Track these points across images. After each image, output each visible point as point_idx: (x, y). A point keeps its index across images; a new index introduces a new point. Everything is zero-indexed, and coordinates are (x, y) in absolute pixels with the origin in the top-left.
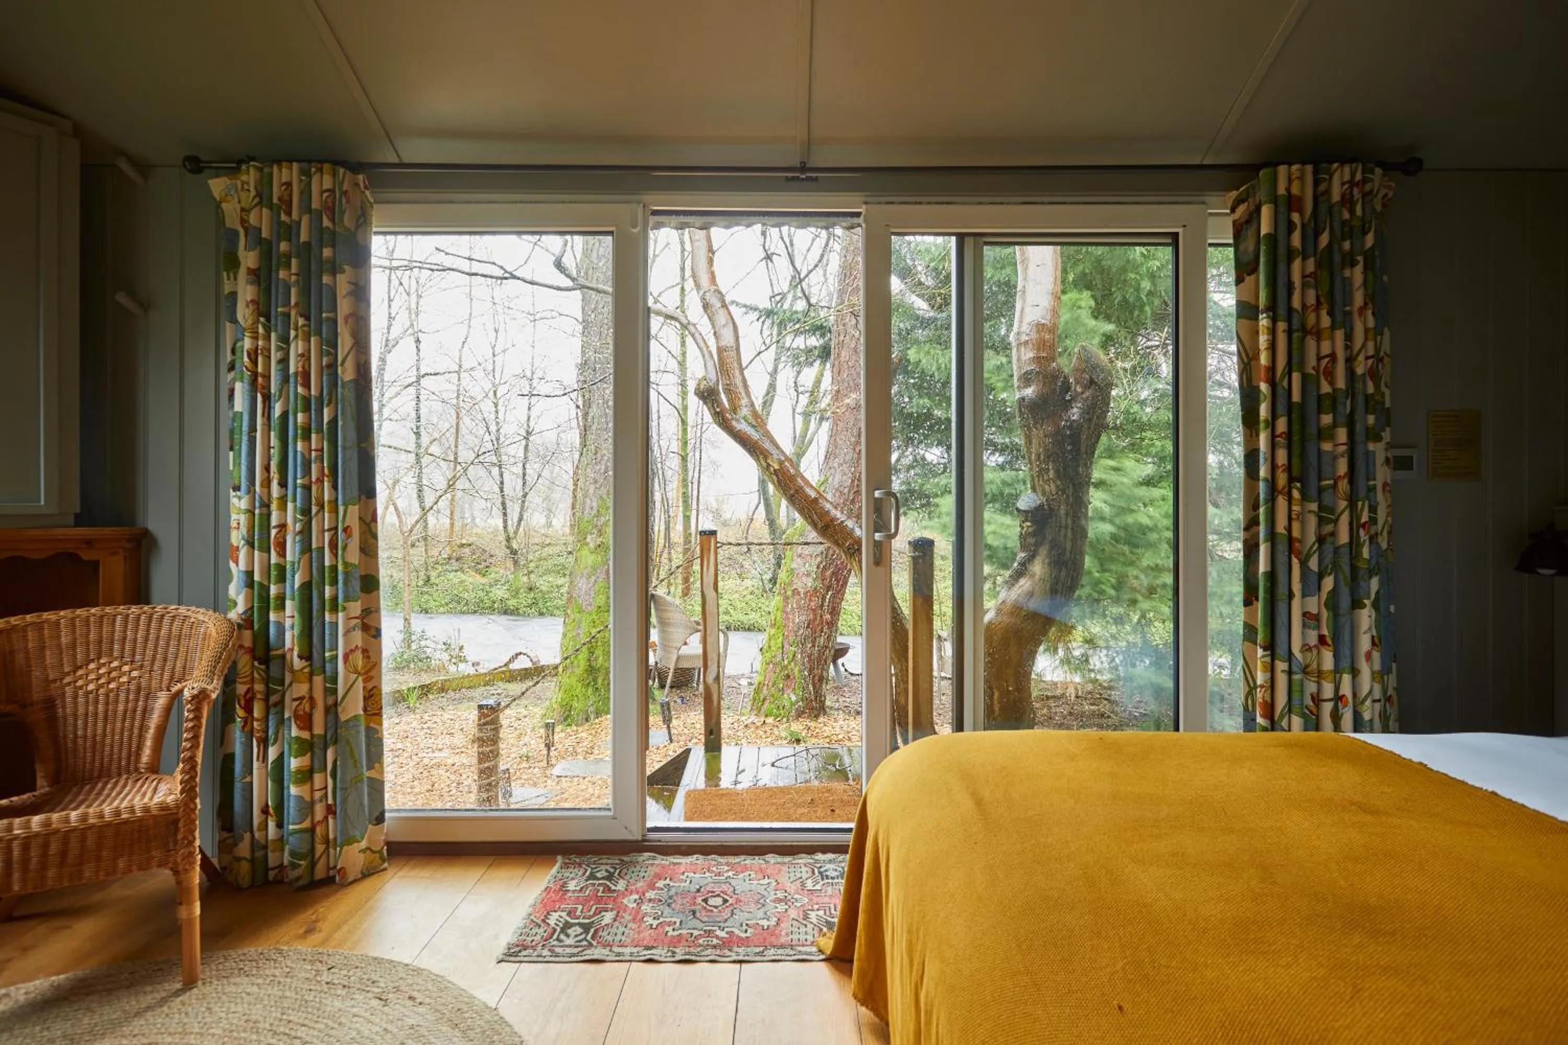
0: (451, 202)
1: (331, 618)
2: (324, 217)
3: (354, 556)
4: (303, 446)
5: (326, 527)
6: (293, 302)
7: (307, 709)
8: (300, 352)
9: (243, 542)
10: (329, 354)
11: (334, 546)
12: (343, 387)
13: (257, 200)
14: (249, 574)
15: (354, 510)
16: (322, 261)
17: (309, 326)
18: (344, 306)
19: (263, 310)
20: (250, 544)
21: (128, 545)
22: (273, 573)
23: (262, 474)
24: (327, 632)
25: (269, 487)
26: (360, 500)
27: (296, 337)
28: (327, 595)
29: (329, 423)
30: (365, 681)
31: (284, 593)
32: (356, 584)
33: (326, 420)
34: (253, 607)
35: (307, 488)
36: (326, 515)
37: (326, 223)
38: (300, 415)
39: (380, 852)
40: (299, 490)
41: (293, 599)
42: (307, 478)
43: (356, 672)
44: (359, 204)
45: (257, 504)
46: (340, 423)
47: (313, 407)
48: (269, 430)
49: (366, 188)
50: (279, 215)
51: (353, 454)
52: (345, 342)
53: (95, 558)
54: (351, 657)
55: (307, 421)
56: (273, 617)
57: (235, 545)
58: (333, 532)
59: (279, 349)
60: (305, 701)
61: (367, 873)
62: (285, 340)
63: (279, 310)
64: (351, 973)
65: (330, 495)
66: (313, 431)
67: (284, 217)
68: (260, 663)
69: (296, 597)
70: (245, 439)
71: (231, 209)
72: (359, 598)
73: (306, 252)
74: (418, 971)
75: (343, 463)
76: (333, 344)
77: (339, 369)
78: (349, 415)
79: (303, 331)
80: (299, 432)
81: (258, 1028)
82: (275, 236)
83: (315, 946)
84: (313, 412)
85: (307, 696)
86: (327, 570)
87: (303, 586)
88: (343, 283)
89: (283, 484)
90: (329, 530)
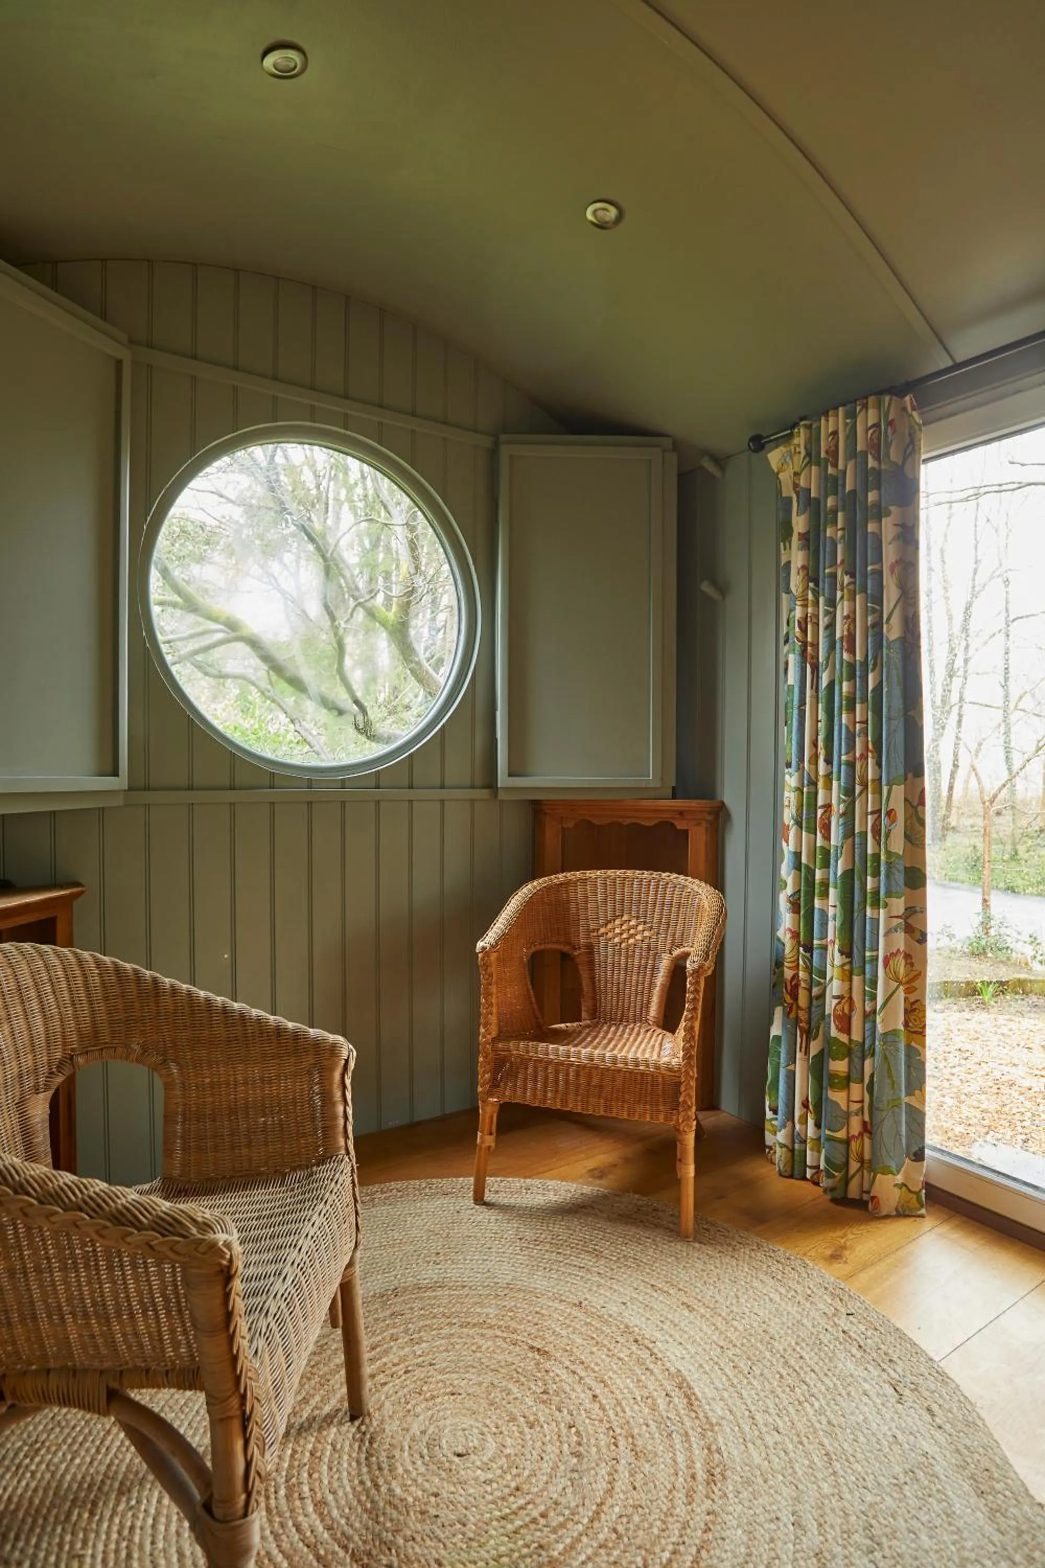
0: (1019, 391)
1: (872, 914)
2: (870, 457)
3: (897, 844)
4: (848, 718)
5: (869, 810)
6: (839, 562)
7: (846, 1011)
8: (845, 614)
9: (792, 822)
10: (874, 611)
11: (877, 832)
12: (888, 648)
13: (807, 459)
14: (797, 855)
15: (899, 791)
16: (866, 508)
17: (854, 583)
18: (890, 554)
19: (812, 575)
20: (799, 824)
21: (710, 818)
22: (819, 857)
23: (810, 750)
24: (868, 928)
25: (816, 764)
26: (906, 779)
27: (842, 598)
28: (869, 887)
29: (873, 690)
30: (907, 991)
31: (828, 879)
32: (900, 878)
33: (870, 688)
34: (799, 891)
35: (851, 765)
36: (870, 796)
37: (871, 463)
38: (845, 684)
39: (917, 1193)
40: (843, 767)
41: (836, 888)
42: (851, 754)
43: (897, 980)
44: (907, 431)
45: (806, 782)
46: (885, 690)
47: (858, 673)
48: (818, 703)
49: (914, 409)
50: (826, 469)
51: (899, 725)
52: (891, 594)
53: (685, 828)
54: (891, 962)
55: (852, 690)
56: (817, 903)
57: (787, 823)
58: (876, 816)
59: (827, 613)
60: (844, 1001)
61: (903, 1213)
62: (832, 603)
63: (827, 571)
64: (869, 1333)
65: (873, 774)
66: (858, 700)
67: (830, 470)
68: (804, 950)
69: (839, 885)
70: (796, 712)
71: (785, 477)
72: (903, 894)
73: (851, 502)
74: (943, 1377)
75: (888, 736)
76: (878, 600)
77: (885, 626)
78: (895, 679)
79: (848, 590)
80: (844, 702)
81: (773, 1347)
82: (822, 493)
83: (838, 1278)
84: (858, 679)
85: (847, 996)
86: (869, 858)
87: (845, 873)
88: (888, 528)
89: (829, 761)
90: (873, 813)
